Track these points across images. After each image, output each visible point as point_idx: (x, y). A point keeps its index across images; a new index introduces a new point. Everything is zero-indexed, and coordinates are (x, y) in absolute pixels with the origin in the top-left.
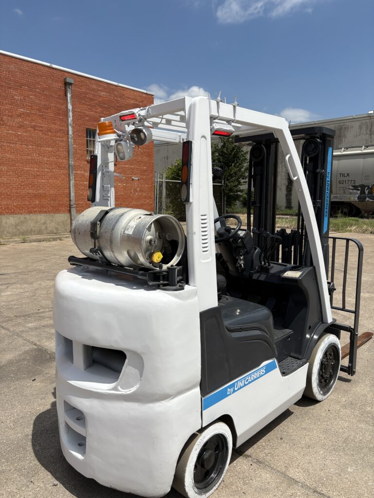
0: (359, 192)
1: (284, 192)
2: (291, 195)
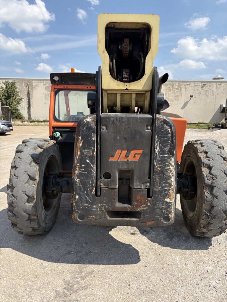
1: (26, 110)
2: (30, 112)
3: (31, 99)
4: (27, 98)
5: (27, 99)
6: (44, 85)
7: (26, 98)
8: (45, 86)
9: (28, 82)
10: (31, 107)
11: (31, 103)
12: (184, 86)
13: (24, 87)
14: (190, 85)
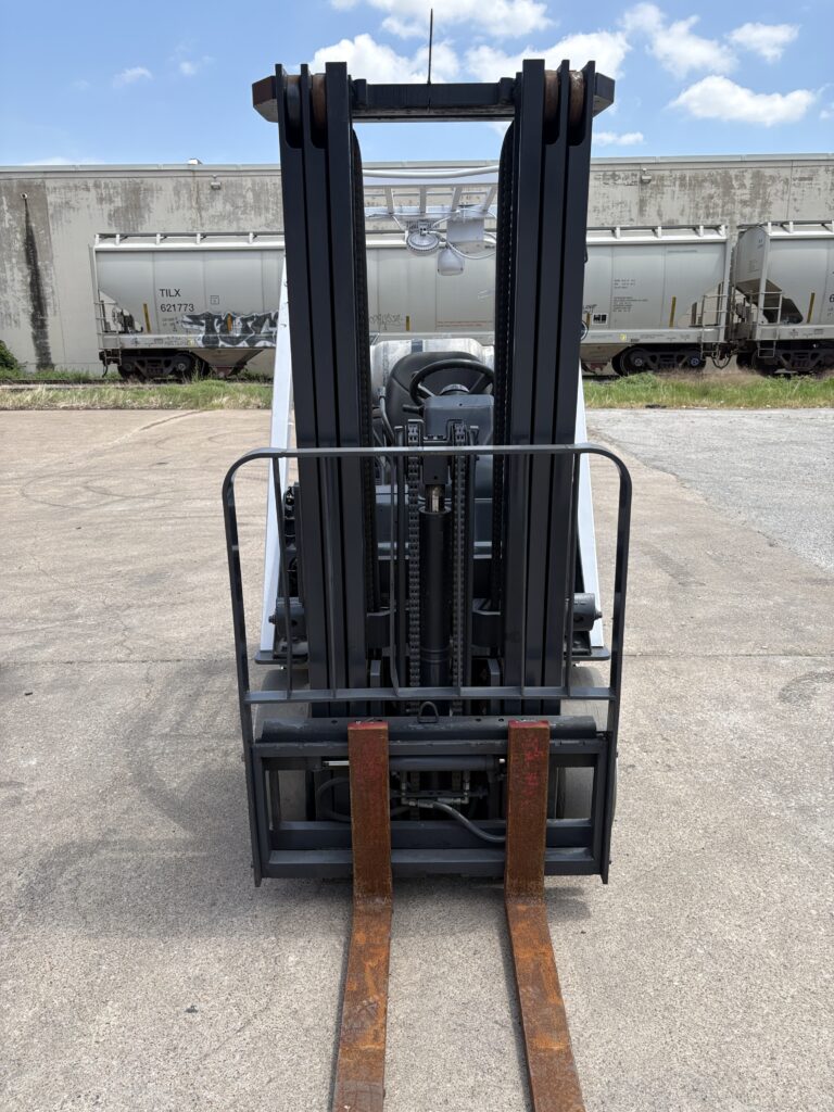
0: (203, 329)
1: (27, 329)
2: (45, 336)
3: (43, 273)
4: (24, 266)
5: (27, 272)
6: (101, 200)
7: (20, 270)
8: (107, 207)
9: (25, 186)
10: (49, 311)
11: (47, 291)
13: (8, 216)
14: (810, 179)
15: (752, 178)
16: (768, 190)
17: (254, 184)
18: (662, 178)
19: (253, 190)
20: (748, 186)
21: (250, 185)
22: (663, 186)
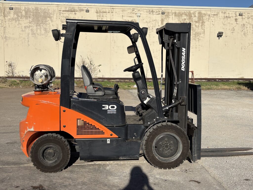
12: (207, 17)
14: (217, 15)
15: (198, 14)
16: (204, 18)
17: (25, 8)
18: (168, 13)
19: (25, 10)
20: (197, 16)
21: (24, 8)
22: (169, 15)
